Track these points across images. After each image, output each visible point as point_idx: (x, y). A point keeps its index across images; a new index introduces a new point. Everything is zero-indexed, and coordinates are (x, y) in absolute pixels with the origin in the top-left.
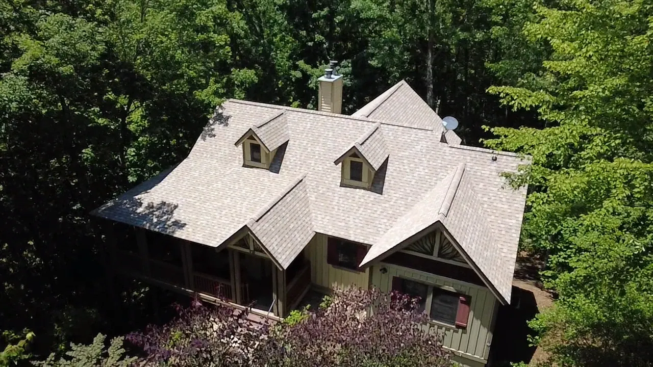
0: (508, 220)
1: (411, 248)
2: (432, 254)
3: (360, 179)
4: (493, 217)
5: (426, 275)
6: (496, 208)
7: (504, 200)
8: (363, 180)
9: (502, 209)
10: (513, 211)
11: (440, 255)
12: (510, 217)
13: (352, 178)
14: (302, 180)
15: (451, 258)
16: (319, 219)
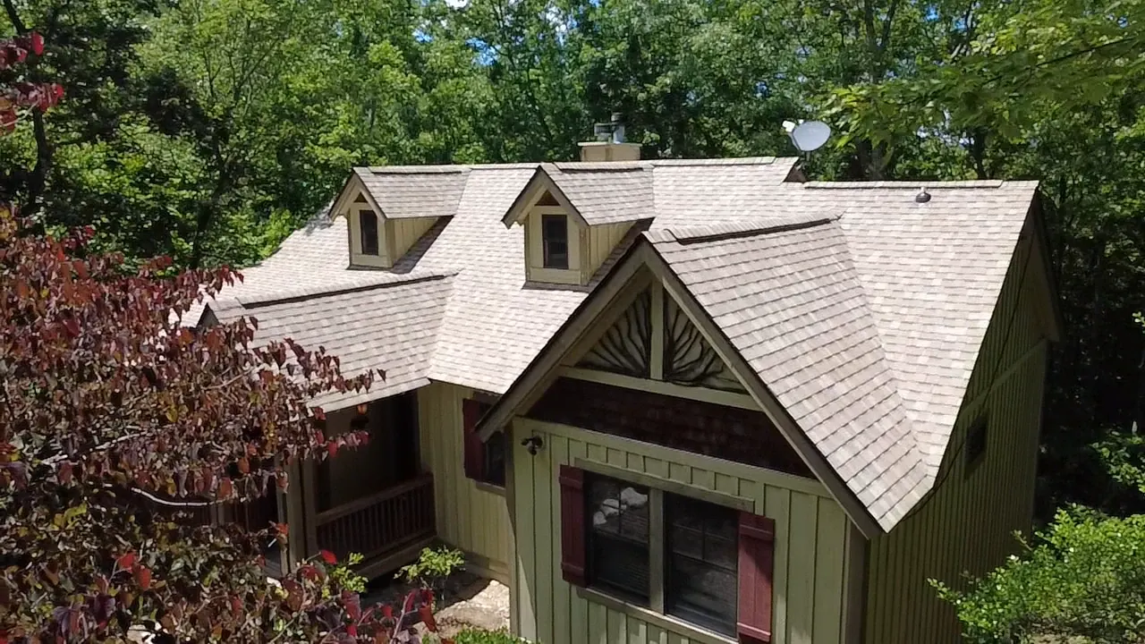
0: (942, 330)
1: (594, 358)
2: (645, 374)
3: (563, 264)
4: (896, 324)
5: (641, 452)
6: (910, 303)
7: (937, 282)
8: (570, 267)
9: (929, 305)
10: (961, 307)
11: (670, 375)
12: (949, 321)
13: (548, 263)
14: (442, 277)
15: (699, 381)
16: (450, 352)
